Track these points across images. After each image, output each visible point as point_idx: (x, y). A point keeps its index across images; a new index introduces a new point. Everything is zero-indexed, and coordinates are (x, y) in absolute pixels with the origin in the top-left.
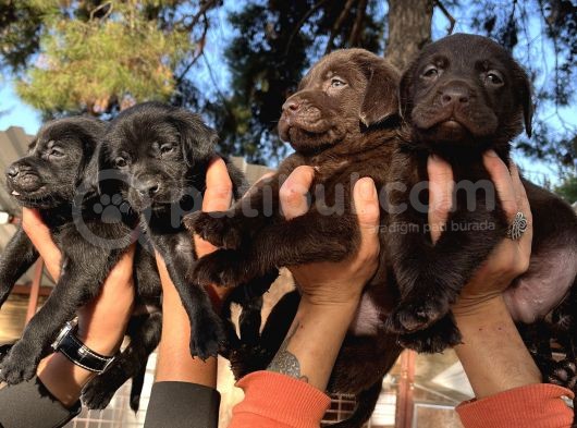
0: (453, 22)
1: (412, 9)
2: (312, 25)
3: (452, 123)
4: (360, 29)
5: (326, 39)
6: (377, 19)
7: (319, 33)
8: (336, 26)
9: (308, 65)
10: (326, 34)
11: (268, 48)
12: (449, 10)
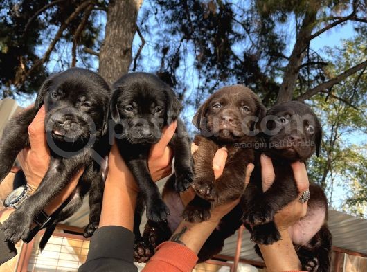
0: (144, 42)
1: (123, 26)
2: (47, 15)
3: (291, 150)
4: (83, 29)
5: (57, 28)
6: (95, 25)
7: (52, 22)
8: (67, 22)
9: (40, 43)
10: (57, 24)
11: (10, 22)
12: (142, 34)
